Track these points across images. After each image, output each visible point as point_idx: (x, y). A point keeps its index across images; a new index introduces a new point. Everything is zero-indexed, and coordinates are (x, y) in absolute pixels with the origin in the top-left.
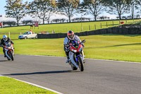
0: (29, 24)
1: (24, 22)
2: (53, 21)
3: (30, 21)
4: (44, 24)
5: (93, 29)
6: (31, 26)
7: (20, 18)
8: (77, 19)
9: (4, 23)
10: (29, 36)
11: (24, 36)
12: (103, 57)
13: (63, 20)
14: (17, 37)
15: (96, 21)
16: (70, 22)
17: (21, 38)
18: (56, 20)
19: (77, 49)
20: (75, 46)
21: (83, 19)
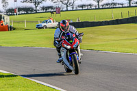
0: (50, 10)
1: (43, 8)
2: (79, 6)
3: (51, 7)
4: (67, 10)
5: (126, 16)
6: (52, 13)
7: (39, 3)
8: (107, 4)
9: (20, 9)
10: (48, 25)
11: (43, 24)
13: (90, 5)
14: (34, 26)
15: (130, 6)
16: (99, 8)
17: (39, 27)
18: (82, 6)
19: (71, 44)
20: (68, 40)
21: (114, 4)
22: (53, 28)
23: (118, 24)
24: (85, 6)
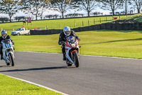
0: (22, 20)
1: (16, 18)
2: (46, 16)
3: (23, 17)
5: (86, 25)
6: (24, 22)
7: (13, 14)
8: (70, 15)
10: (21, 32)
11: (17, 32)
12: (97, 54)
13: (56, 16)
15: (89, 17)
16: (63, 18)
17: (14, 34)
18: (49, 16)
21: (76, 15)
22: (25, 35)
23: (80, 31)
24: (51, 16)
